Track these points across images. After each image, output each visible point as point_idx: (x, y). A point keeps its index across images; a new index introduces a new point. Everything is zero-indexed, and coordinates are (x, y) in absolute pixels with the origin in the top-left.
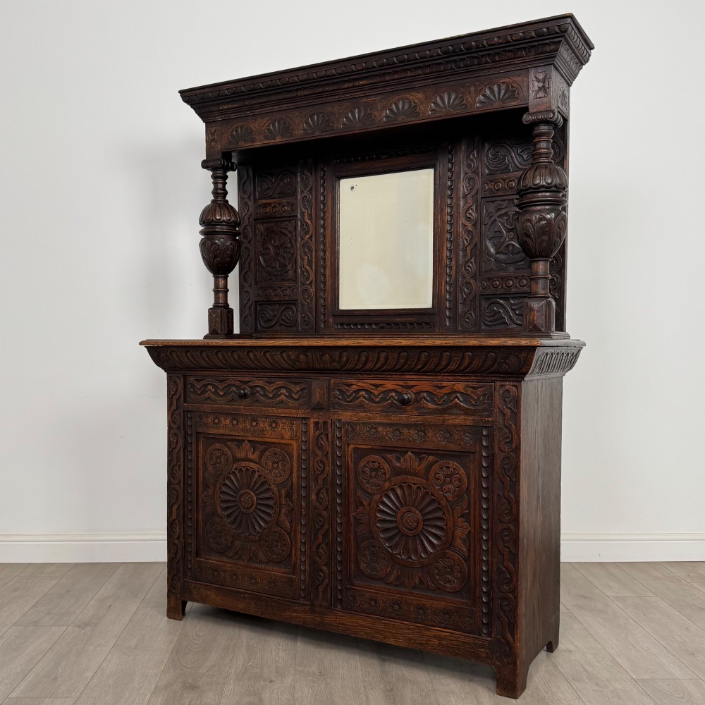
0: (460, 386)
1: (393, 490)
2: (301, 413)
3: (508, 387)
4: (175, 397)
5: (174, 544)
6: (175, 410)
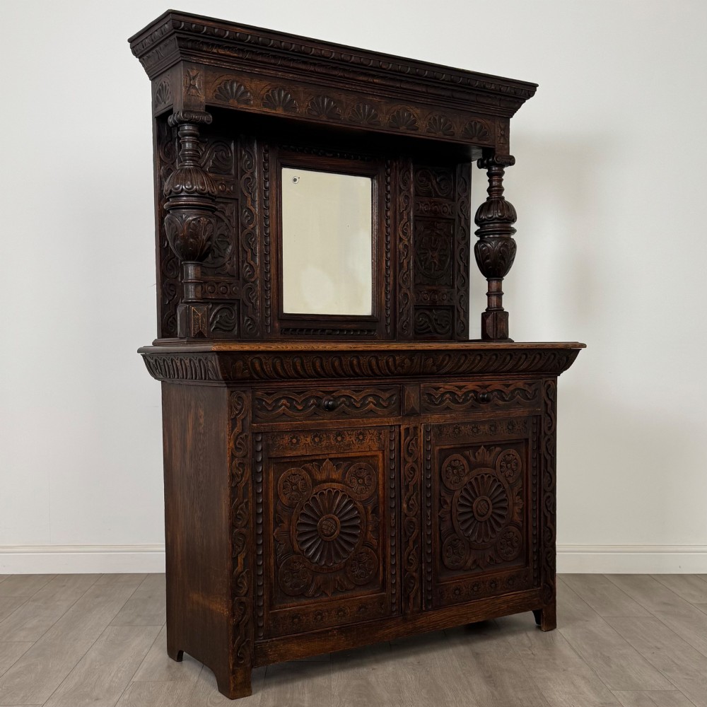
0: (520, 384)
1: (470, 483)
2: (392, 421)
3: (550, 382)
4: (241, 417)
5: (241, 603)
6: (240, 434)
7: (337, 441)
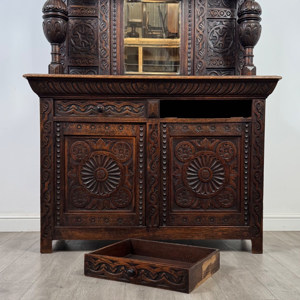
1: (196, 159)
2: (140, 120)
3: (259, 102)
4: (47, 112)
5: (47, 206)
6: (47, 121)
7: (106, 129)
